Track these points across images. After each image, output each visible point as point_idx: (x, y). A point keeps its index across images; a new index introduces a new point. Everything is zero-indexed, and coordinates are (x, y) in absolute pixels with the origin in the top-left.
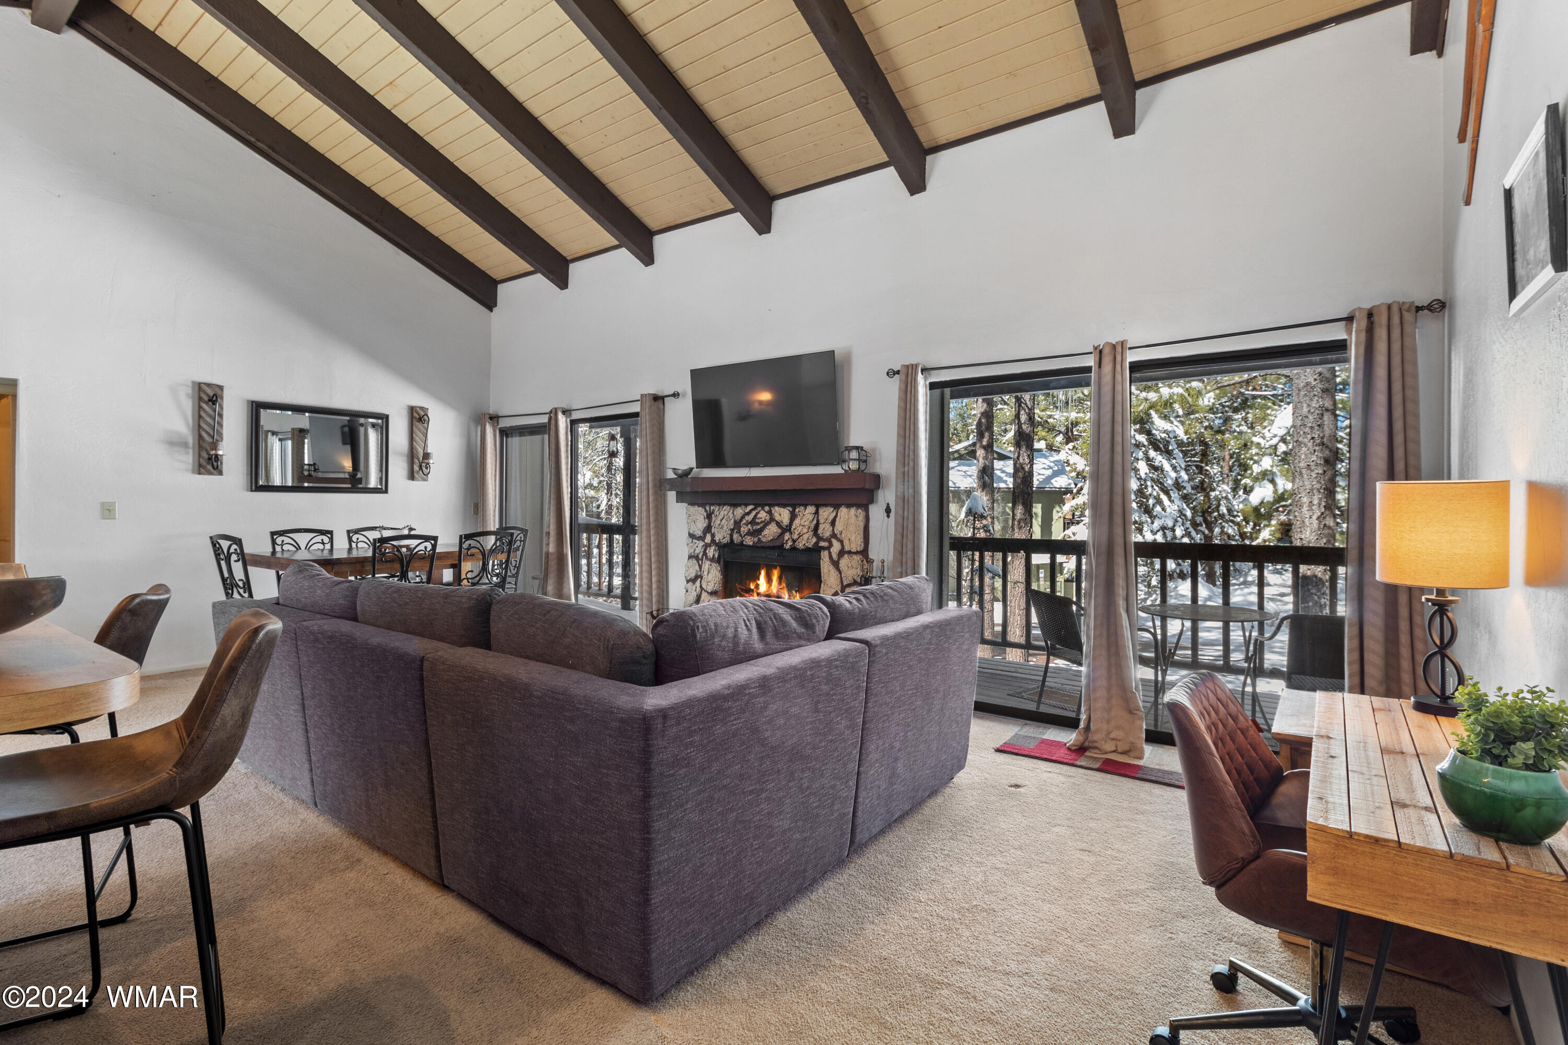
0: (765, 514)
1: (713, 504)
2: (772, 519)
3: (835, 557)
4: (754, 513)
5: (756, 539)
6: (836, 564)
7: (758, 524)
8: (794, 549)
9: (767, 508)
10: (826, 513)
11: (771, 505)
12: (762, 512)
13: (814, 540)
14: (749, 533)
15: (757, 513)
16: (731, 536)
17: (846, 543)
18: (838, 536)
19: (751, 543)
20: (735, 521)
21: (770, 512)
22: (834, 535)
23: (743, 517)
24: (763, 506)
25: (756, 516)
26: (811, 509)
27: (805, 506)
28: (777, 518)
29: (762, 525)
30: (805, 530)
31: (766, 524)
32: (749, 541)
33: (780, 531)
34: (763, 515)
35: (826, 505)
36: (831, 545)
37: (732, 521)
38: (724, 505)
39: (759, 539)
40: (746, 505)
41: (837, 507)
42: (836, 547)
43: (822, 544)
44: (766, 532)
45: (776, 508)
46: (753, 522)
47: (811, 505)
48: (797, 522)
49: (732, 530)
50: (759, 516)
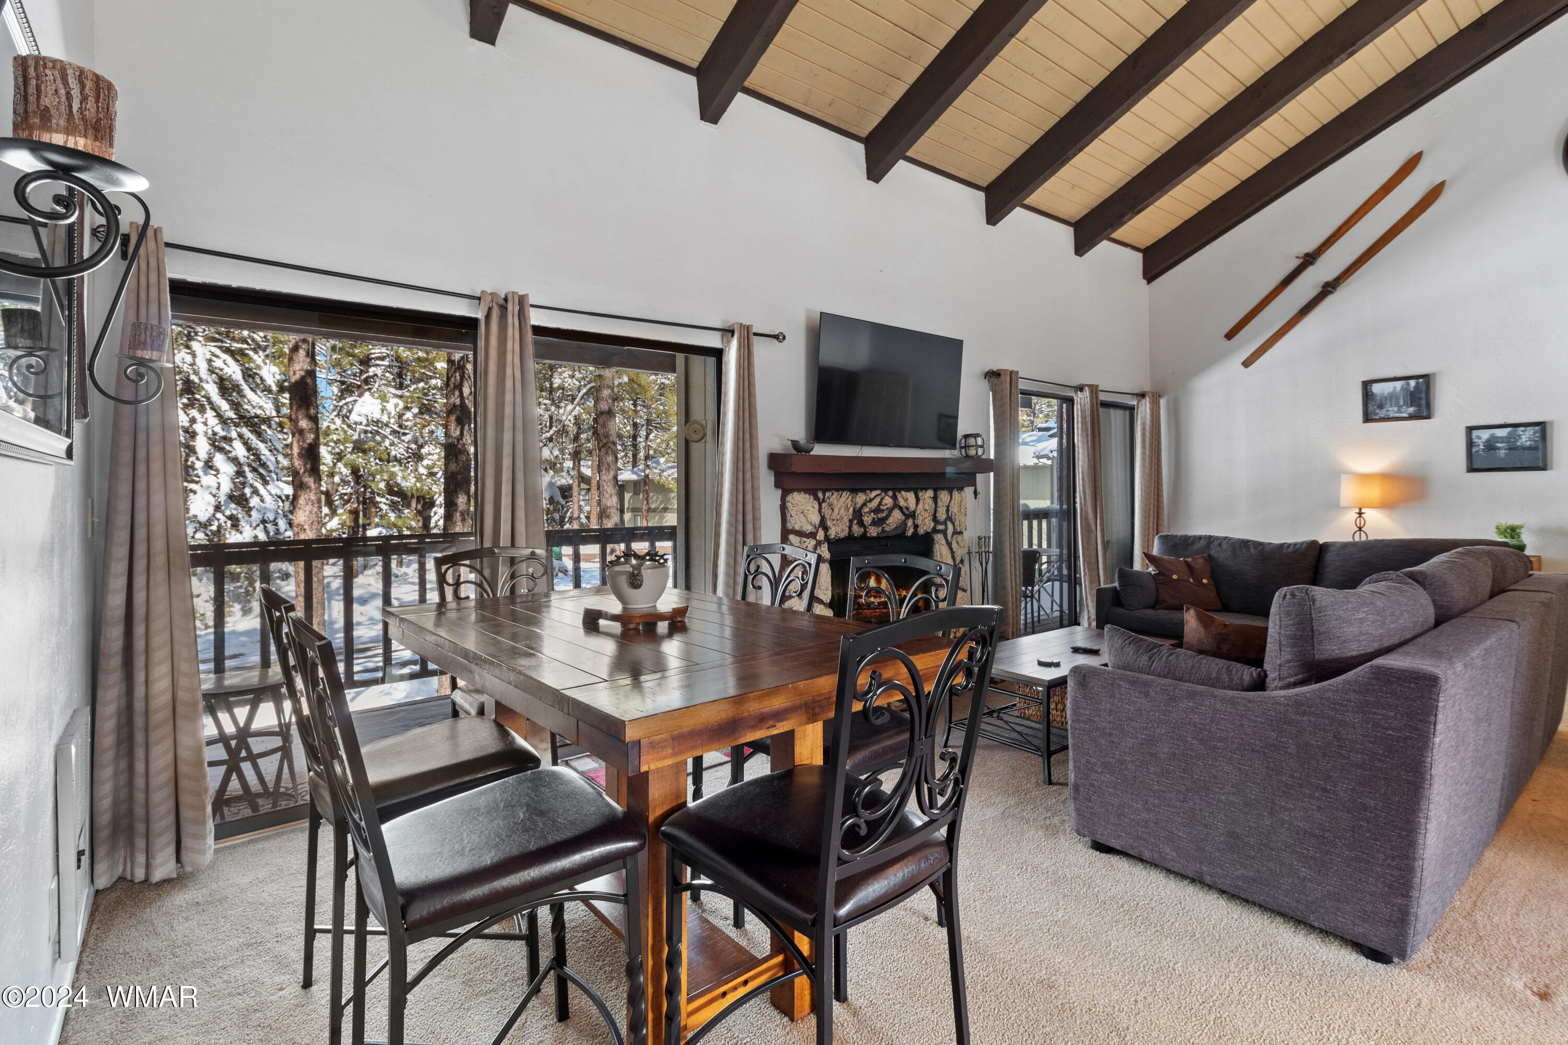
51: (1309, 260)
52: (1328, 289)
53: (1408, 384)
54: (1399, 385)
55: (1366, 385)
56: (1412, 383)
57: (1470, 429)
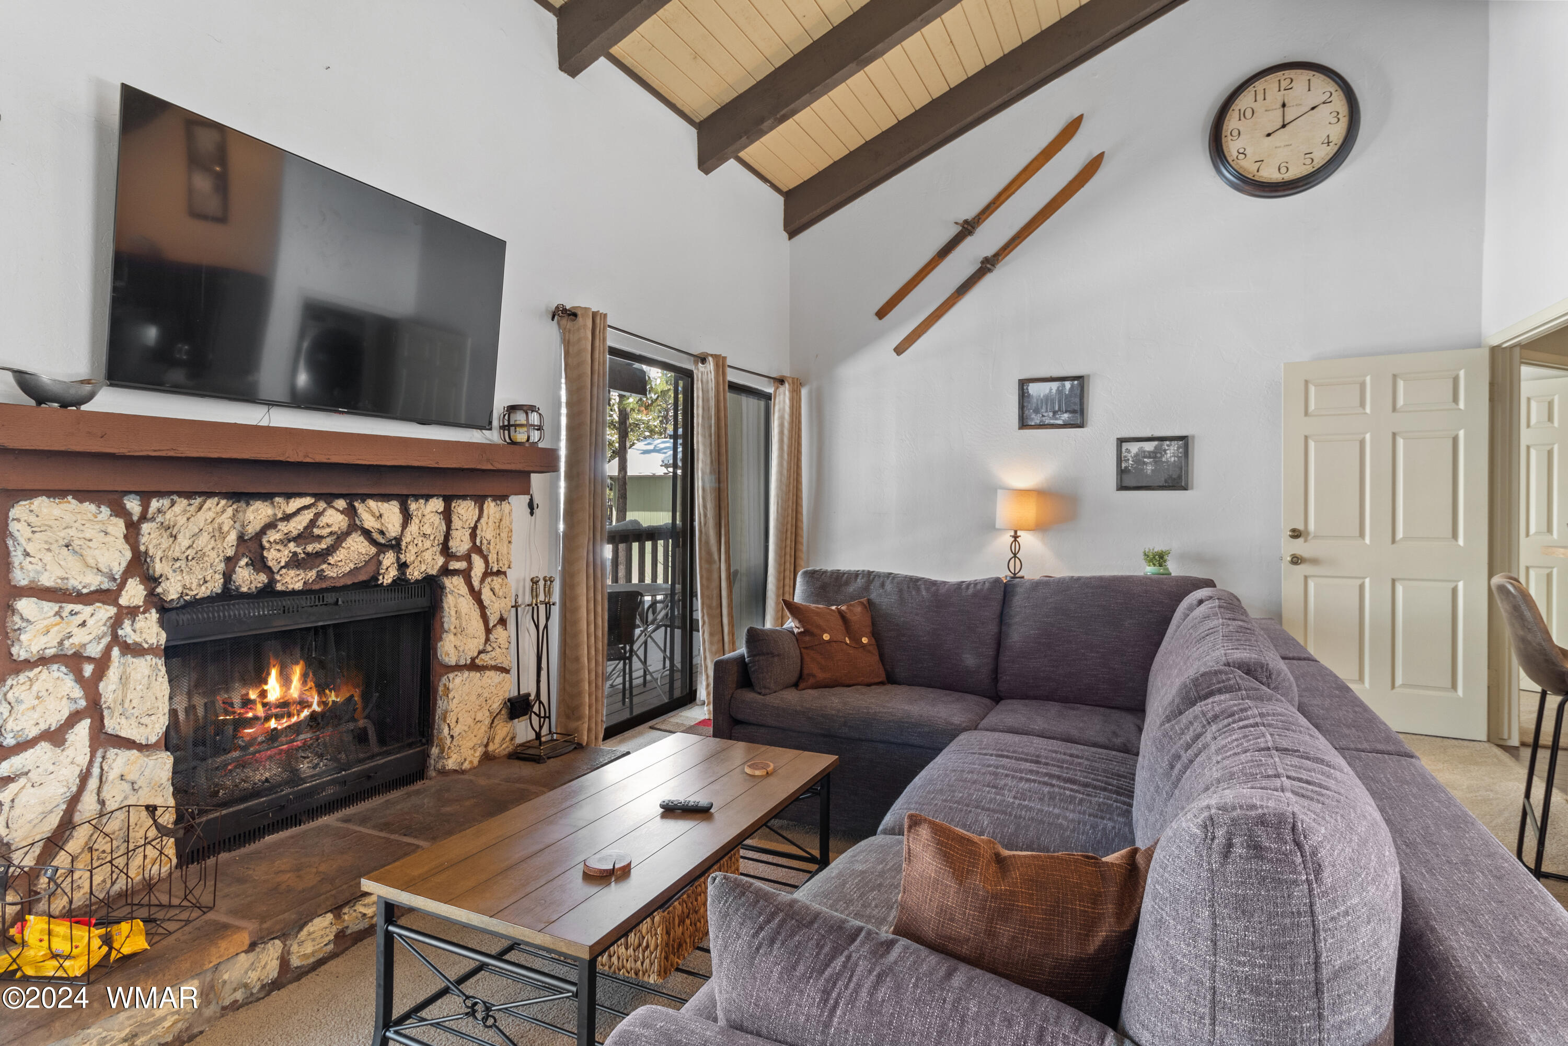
0: (341, 517)
1: (160, 494)
2: (355, 526)
3: (476, 583)
4: (308, 516)
5: (312, 575)
6: (476, 596)
7: (320, 538)
8: (401, 582)
9: (341, 504)
10: (465, 511)
11: (351, 498)
12: (330, 512)
13: (441, 561)
14: (295, 562)
15: (318, 515)
16: (228, 577)
17: (492, 558)
18: (484, 548)
19: (299, 586)
20: (241, 538)
21: (351, 512)
22: (477, 549)
23: (271, 525)
24: (329, 498)
25: (313, 523)
26: (437, 504)
27: (427, 497)
28: (369, 522)
29: (328, 541)
30: (428, 544)
31: (340, 538)
32: (293, 580)
33: (373, 550)
34: (334, 519)
35: (464, 497)
36: (470, 567)
37: (232, 537)
38: (209, 495)
39: (321, 576)
40: (289, 496)
41: (480, 500)
42: (478, 566)
43: (455, 565)
44: (340, 555)
45: (372, 503)
46: (305, 536)
47: (438, 496)
48: (413, 528)
49: (231, 562)
50: (323, 521)
51: (968, 228)
52: (987, 266)
53: (1064, 386)
54: (1054, 386)
55: (1023, 383)
56: (1068, 384)
57: (1121, 441)
